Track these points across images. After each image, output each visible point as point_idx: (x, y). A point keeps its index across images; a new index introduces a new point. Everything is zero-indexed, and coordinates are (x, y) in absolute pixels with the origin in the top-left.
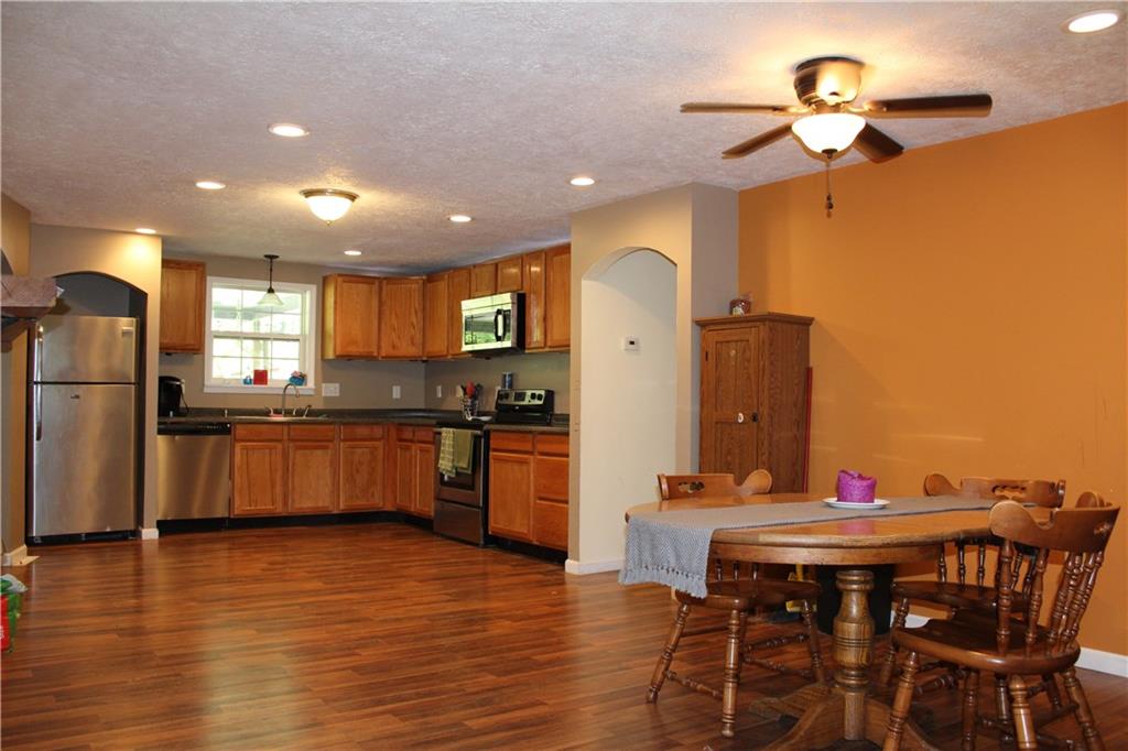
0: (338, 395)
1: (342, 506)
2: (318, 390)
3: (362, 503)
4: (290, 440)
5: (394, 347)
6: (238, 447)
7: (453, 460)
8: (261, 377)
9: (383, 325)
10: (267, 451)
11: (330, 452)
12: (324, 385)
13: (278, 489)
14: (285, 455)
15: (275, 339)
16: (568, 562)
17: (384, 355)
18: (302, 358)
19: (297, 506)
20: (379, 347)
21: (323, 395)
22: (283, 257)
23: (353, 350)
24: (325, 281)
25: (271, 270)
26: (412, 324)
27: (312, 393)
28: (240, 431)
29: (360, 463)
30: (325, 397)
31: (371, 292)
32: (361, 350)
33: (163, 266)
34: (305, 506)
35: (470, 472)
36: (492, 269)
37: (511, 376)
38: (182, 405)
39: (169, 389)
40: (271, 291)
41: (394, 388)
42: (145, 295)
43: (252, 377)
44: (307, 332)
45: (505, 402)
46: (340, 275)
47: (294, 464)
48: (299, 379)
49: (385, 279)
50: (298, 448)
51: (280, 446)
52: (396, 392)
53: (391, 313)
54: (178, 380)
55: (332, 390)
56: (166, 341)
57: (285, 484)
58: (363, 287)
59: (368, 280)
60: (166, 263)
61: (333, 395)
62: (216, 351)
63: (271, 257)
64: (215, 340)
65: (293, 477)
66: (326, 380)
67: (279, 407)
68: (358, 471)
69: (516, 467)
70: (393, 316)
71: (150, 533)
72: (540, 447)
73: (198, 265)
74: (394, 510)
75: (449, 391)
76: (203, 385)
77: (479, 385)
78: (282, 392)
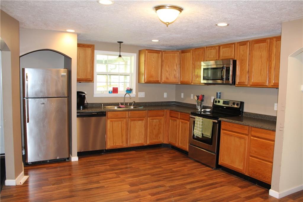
0: (144, 97)
1: (148, 143)
2: (137, 95)
3: (155, 141)
4: (129, 117)
5: (167, 78)
6: (109, 121)
7: (202, 131)
8: (115, 90)
9: (163, 70)
10: (120, 122)
11: (144, 121)
12: (139, 93)
13: (124, 137)
14: (127, 124)
15: (120, 75)
16: (271, 191)
17: (163, 82)
18: (131, 82)
19: (131, 143)
20: (161, 79)
21: (139, 97)
22: (125, 42)
23: (152, 79)
24: (140, 52)
25: (120, 48)
26: (175, 69)
27: (135, 96)
28: (109, 114)
29: (155, 125)
30: (139, 98)
31: (158, 56)
32: (154, 80)
33: (78, 47)
34: (134, 143)
35: (210, 138)
36: (218, 48)
37: (220, 93)
38: (85, 102)
39: (81, 97)
40: (120, 56)
41: (165, 93)
42: (71, 59)
43: (112, 90)
44: (133, 72)
45: (217, 104)
46: (147, 50)
47: (130, 127)
48: (129, 91)
49: (164, 51)
50: (132, 120)
51: (125, 120)
52: (165, 95)
53: (166, 65)
54: (84, 93)
55: (142, 95)
56: (79, 77)
57: (127, 135)
58: (155, 55)
59: (157, 52)
60: (79, 45)
61: (142, 97)
62: (98, 80)
63: (120, 42)
64: (98, 76)
65: (130, 132)
66: (140, 91)
67: (122, 102)
68: (154, 129)
69: (237, 139)
70: (167, 66)
71: (75, 159)
72: (253, 133)
73: (92, 46)
74: (168, 143)
75: (187, 96)
76: (93, 94)
77: (204, 95)
78: (124, 96)
